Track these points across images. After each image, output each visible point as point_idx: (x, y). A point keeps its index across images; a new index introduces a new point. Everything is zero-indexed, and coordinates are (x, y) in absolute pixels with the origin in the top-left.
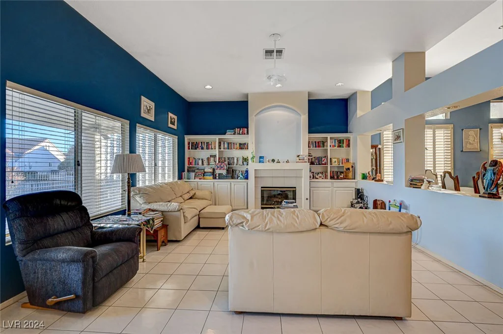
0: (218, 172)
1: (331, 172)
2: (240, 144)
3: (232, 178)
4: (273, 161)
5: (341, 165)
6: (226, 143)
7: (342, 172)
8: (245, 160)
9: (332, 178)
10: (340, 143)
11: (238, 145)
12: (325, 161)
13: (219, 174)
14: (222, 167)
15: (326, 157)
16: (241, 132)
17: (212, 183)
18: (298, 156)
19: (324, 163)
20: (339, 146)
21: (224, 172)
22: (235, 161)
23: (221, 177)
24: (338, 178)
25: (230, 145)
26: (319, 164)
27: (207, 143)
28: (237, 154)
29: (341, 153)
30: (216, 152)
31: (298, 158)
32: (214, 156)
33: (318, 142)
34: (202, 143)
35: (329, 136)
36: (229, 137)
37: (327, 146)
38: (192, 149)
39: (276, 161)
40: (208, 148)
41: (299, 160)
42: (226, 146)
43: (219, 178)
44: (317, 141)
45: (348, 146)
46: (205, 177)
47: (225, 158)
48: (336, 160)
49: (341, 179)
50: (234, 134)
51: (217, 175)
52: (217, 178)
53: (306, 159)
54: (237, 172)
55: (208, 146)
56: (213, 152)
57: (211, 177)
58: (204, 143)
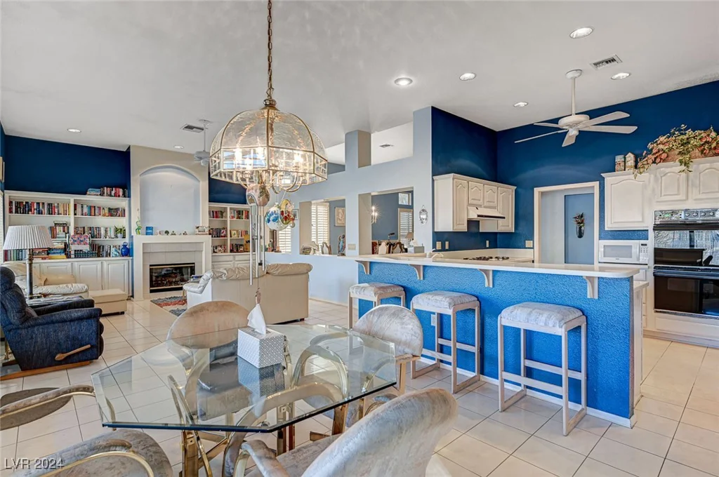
0: (73, 248)
1: (230, 244)
2: (110, 209)
3: (99, 256)
4: (167, 232)
5: (240, 238)
6: (85, 206)
7: (242, 245)
8: (120, 231)
9: (232, 251)
10: (239, 213)
11: (107, 211)
12: (224, 233)
13: (75, 251)
14: (82, 241)
15: (225, 228)
16: (113, 193)
17: (70, 263)
18: (198, 227)
19: (223, 235)
20: (239, 218)
21: (86, 248)
22: (103, 232)
23: (79, 254)
24: (237, 251)
25: (93, 210)
26: (218, 237)
27: (49, 204)
28: (102, 222)
29: (240, 225)
30: (70, 219)
31: (197, 230)
32: (65, 226)
33: (216, 212)
34: (38, 204)
35: (228, 206)
36: (92, 198)
37: (226, 217)
38: (17, 212)
39: (170, 233)
40: (50, 213)
42: (86, 210)
43: (75, 258)
44: (215, 210)
45: (247, 217)
46: (50, 255)
47: (84, 228)
48: (235, 232)
49: (241, 252)
50: (100, 195)
51: (73, 252)
52: (73, 256)
53: (207, 230)
54: (106, 248)
55: (51, 209)
56: (61, 219)
57: (63, 255)
58: (43, 204)
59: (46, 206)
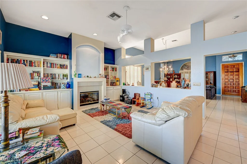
0: (43, 84)
1: (111, 82)
2: (60, 65)
3: (55, 88)
4: (88, 77)
6: (48, 63)
8: (65, 76)
9: (111, 85)
10: (113, 69)
11: (59, 66)
12: (108, 77)
13: (44, 86)
14: (47, 81)
15: (109, 75)
16: (62, 57)
17: (41, 93)
18: (100, 74)
20: (113, 71)
21: (49, 84)
22: (57, 76)
23: (46, 88)
25: (52, 65)
27: (30, 61)
28: (57, 71)
29: (113, 74)
31: (100, 76)
32: (38, 73)
34: (24, 60)
35: (109, 65)
36: (52, 59)
37: (109, 70)
39: (89, 77)
40: (31, 66)
41: (101, 76)
42: (49, 65)
43: (44, 89)
44: (106, 67)
45: (116, 71)
46: (31, 88)
47: (48, 74)
48: (112, 77)
49: (114, 85)
50: (56, 57)
51: (42, 87)
52: (42, 89)
53: (104, 76)
54: (59, 84)
55: (31, 64)
56: (36, 69)
57: (37, 89)
58: (27, 61)
59: (28, 62)
